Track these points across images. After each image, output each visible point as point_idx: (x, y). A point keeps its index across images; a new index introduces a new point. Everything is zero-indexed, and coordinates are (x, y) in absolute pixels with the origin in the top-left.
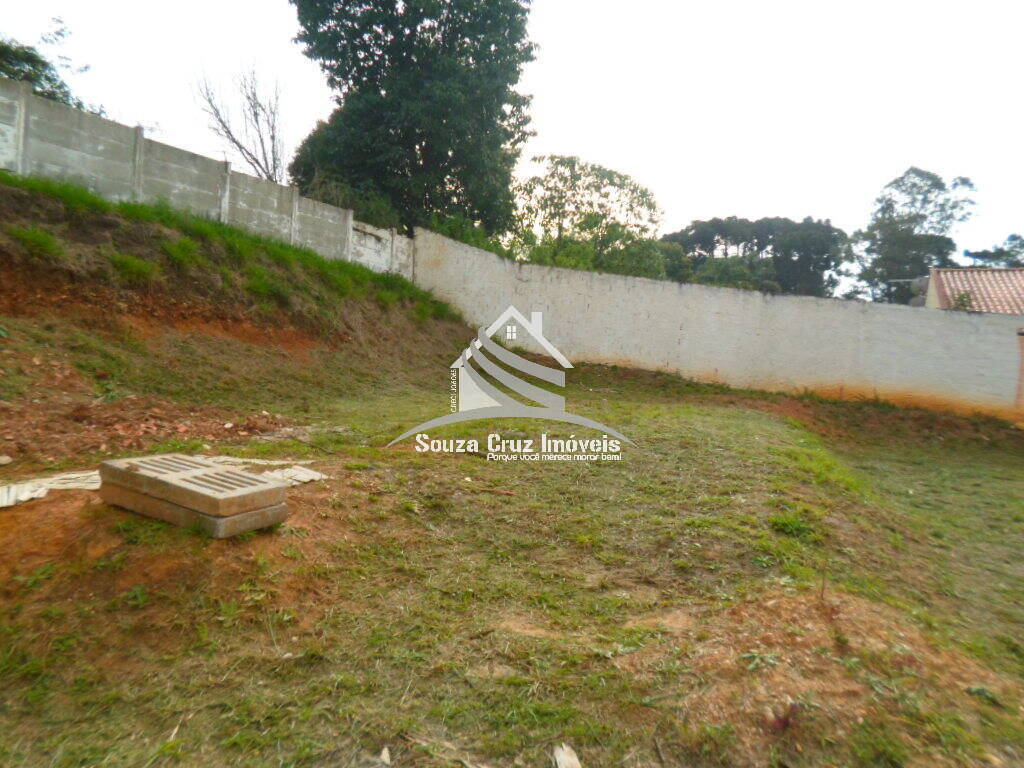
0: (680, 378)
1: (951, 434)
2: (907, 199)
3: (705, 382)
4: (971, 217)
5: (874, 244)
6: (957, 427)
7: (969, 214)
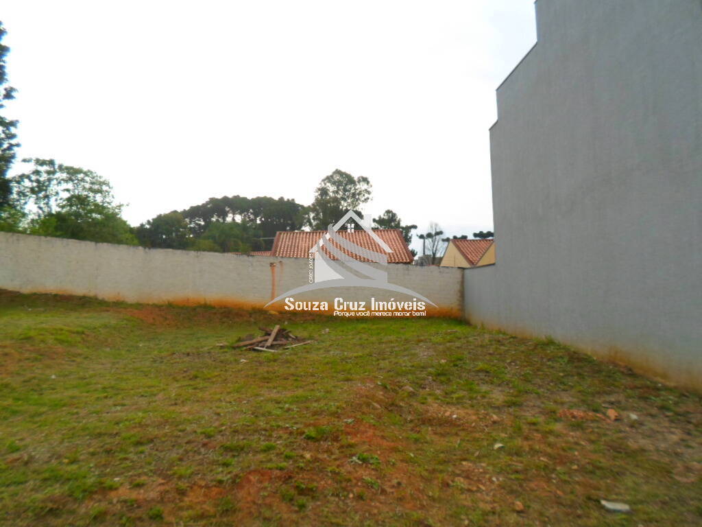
0: (96, 299)
1: (237, 320)
2: (335, 188)
3: (112, 300)
4: (369, 200)
5: (317, 215)
6: (241, 315)
7: (368, 198)
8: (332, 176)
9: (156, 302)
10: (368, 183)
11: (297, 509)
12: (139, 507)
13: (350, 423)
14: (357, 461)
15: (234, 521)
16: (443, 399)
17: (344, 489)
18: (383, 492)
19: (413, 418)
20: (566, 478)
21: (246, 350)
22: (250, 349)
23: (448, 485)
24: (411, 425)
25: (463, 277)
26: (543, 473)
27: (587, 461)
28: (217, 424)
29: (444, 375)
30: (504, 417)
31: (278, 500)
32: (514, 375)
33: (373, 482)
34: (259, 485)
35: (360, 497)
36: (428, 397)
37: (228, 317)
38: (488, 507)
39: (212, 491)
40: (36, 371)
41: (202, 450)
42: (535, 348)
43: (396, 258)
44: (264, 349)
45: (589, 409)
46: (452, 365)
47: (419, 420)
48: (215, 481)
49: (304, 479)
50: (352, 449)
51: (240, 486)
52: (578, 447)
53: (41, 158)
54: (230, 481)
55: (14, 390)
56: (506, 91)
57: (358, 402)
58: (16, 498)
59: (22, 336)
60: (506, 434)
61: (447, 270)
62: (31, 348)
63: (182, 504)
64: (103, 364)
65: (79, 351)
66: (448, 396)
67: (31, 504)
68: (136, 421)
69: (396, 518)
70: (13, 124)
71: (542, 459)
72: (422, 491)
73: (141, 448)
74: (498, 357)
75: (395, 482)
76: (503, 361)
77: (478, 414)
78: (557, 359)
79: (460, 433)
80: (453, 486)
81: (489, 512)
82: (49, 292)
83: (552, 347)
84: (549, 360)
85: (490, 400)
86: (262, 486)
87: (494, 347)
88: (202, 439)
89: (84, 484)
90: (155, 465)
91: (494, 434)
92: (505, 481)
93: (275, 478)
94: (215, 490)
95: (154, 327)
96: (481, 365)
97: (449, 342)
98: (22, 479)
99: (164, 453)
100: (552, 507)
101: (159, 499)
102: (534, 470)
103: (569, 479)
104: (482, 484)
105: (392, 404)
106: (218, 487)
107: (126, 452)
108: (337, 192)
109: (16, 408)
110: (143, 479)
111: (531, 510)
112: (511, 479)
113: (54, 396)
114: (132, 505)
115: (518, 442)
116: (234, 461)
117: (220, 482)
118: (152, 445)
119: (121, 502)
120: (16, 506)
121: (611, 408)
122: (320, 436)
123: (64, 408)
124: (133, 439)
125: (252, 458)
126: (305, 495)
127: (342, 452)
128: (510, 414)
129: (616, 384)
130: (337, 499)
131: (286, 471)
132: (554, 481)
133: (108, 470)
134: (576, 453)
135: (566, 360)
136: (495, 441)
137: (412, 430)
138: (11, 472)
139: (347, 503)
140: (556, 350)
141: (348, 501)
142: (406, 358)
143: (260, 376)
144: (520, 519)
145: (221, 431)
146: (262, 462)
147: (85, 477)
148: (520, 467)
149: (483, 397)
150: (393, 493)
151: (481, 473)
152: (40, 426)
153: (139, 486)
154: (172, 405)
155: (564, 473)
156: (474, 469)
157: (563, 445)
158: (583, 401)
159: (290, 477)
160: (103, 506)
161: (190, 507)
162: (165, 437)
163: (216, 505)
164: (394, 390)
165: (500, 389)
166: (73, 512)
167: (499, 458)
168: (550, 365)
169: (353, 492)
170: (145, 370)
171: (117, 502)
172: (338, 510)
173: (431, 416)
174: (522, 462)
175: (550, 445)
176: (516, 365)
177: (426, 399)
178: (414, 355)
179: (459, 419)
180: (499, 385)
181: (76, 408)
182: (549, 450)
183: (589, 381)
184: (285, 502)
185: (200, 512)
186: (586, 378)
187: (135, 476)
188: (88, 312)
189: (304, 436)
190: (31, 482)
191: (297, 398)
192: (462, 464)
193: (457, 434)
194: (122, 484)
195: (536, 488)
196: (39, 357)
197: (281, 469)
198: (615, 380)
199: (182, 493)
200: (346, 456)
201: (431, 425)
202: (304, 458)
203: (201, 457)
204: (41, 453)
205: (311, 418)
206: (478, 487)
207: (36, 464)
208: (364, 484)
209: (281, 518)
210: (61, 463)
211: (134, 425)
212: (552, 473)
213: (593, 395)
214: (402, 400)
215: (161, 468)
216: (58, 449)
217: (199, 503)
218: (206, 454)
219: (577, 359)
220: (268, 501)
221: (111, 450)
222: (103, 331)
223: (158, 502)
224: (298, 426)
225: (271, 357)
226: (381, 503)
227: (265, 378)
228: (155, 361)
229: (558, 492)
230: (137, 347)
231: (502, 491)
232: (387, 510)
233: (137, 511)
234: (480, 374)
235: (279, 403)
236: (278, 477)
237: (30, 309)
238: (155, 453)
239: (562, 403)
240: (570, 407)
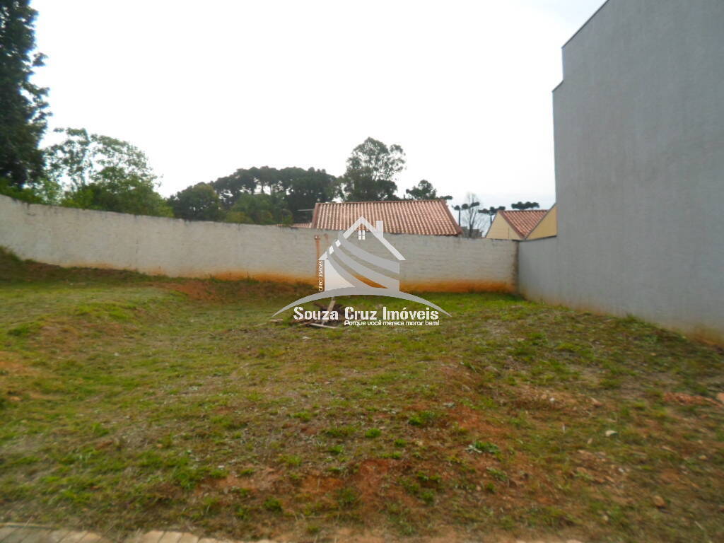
0: (137, 273)
1: (281, 294)
2: (367, 158)
3: (153, 274)
4: (403, 170)
5: (349, 186)
6: (286, 290)
7: (402, 168)
8: (364, 145)
9: (198, 276)
10: (401, 151)
11: (424, 502)
12: (253, 498)
13: (451, 407)
14: (475, 449)
15: (358, 515)
16: (532, 380)
17: (470, 481)
18: (512, 484)
19: (506, 401)
20: (697, 469)
21: (303, 326)
22: (307, 326)
23: (571, 476)
24: (506, 409)
25: (518, 250)
26: (671, 464)
27: (714, 450)
28: (307, 407)
29: (525, 354)
30: (605, 400)
31: (401, 493)
32: (602, 355)
33: (500, 473)
34: (378, 476)
35: (489, 491)
36: (515, 378)
37: (272, 292)
38: (624, 502)
39: (329, 482)
40: (98, 348)
41: (303, 435)
42: (617, 326)
43: (447, 230)
44: (322, 325)
45: (696, 393)
46: (531, 343)
47: (512, 403)
48: (330, 471)
49: (424, 469)
50: (464, 436)
51: (359, 478)
52: (700, 435)
53: (73, 128)
54: (347, 470)
55: (80, 368)
56: (573, 49)
57: (449, 383)
58: (118, 487)
59: (77, 313)
60: (614, 419)
61: (500, 243)
62: (89, 325)
63: (299, 496)
64: (161, 341)
65: (136, 328)
66: (536, 377)
67: (137, 494)
68: (221, 402)
69: (533, 513)
70: (43, 91)
71: (665, 447)
72: (551, 484)
73: (237, 433)
74: (578, 335)
75: (522, 473)
76: (587, 340)
77: (576, 398)
78: (644, 338)
79: (561, 417)
80: (577, 477)
81: (626, 507)
82: (88, 267)
83: (636, 325)
84: (635, 339)
85: (583, 382)
86: (382, 476)
87: (568, 324)
88: (299, 424)
89: (189, 471)
90: (257, 452)
91: (600, 419)
92: (632, 472)
93: (393, 468)
94: (332, 481)
95: (200, 302)
96: (562, 344)
97: (519, 319)
98: (119, 465)
99: (262, 438)
100: (693, 502)
101: (274, 489)
102: (660, 461)
103: (701, 471)
104: (608, 475)
105: (481, 386)
106: (334, 477)
107: (221, 436)
108: (369, 162)
109: (89, 388)
110: (249, 466)
111: (672, 506)
112: (638, 470)
113: (123, 375)
114: (246, 496)
115: (630, 428)
116: (341, 448)
117: (336, 472)
118: (246, 429)
119: (233, 492)
120: (119, 497)
121: (720, 392)
122: (425, 422)
123: (139, 388)
124: (225, 423)
125: (359, 445)
126: (430, 487)
127: (455, 440)
128: (608, 397)
129: (716, 364)
130: (464, 492)
131: (402, 461)
132: (685, 473)
133: (208, 456)
134: (700, 442)
135: (655, 338)
136: (605, 427)
137: (509, 414)
138: (104, 457)
139: (476, 497)
140: (641, 329)
141: (477, 495)
142: (478, 336)
143: (330, 354)
144: (662, 514)
145: (316, 415)
146: (372, 450)
147: (186, 464)
148: (644, 457)
149: (576, 379)
150: (522, 486)
151: (604, 463)
152: (121, 407)
153: (248, 475)
154: (250, 385)
155: (694, 464)
156: (595, 459)
157: (684, 432)
158: (686, 384)
159: (409, 468)
160: (214, 496)
161: (308, 499)
162: (257, 421)
163: (336, 498)
164: (478, 371)
165: (590, 369)
166: (184, 502)
167: (616, 446)
168: (637, 345)
169: (479, 484)
170: (208, 347)
171: (229, 491)
172: (467, 504)
173: (526, 399)
174: (644, 452)
175: (668, 432)
176: (601, 344)
177: (514, 380)
178: (487, 332)
179: (558, 402)
180: (588, 366)
181: (151, 387)
182: (669, 438)
183: (686, 361)
184: (409, 494)
185: (320, 505)
186: (682, 358)
187: (240, 463)
188: (132, 286)
189: (408, 421)
190: (129, 469)
191: (383, 379)
192: (578, 453)
193: (558, 419)
194: (228, 472)
195: (668, 480)
196: (98, 334)
197: (397, 458)
198: (714, 361)
199: (297, 483)
200: (460, 445)
201: (528, 409)
202: (417, 446)
203: (303, 443)
204: (132, 435)
205: (407, 401)
206: (605, 479)
207: (129, 449)
208: (490, 476)
209: (409, 512)
210: (155, 448)
211: (219, 407)
212: (680, 463)
213: (695, 376)
214: (490, 381)
215: (265, 455)
216: (149, 433)
217: (317, 494)
218: (308, 440)
219: (665, 338)
220: (392, 493)
221: (205, 434)
222: (152, 306)
223: (273, 493)
224: (397, 410)
225: (335, 334)
226: (512, 496)
227: (336, 357)
228: (214, 338)
229: (694, 485)
230: (190, 324)
231: (634, 483)
232: (521, 504)
233: (251, 502)
234: (563, 353)
235: (365, 384)
236: (396, 467)
237: (71, 284)
238: (252, 438)
239: (664, 386)
240: (674, 391)
